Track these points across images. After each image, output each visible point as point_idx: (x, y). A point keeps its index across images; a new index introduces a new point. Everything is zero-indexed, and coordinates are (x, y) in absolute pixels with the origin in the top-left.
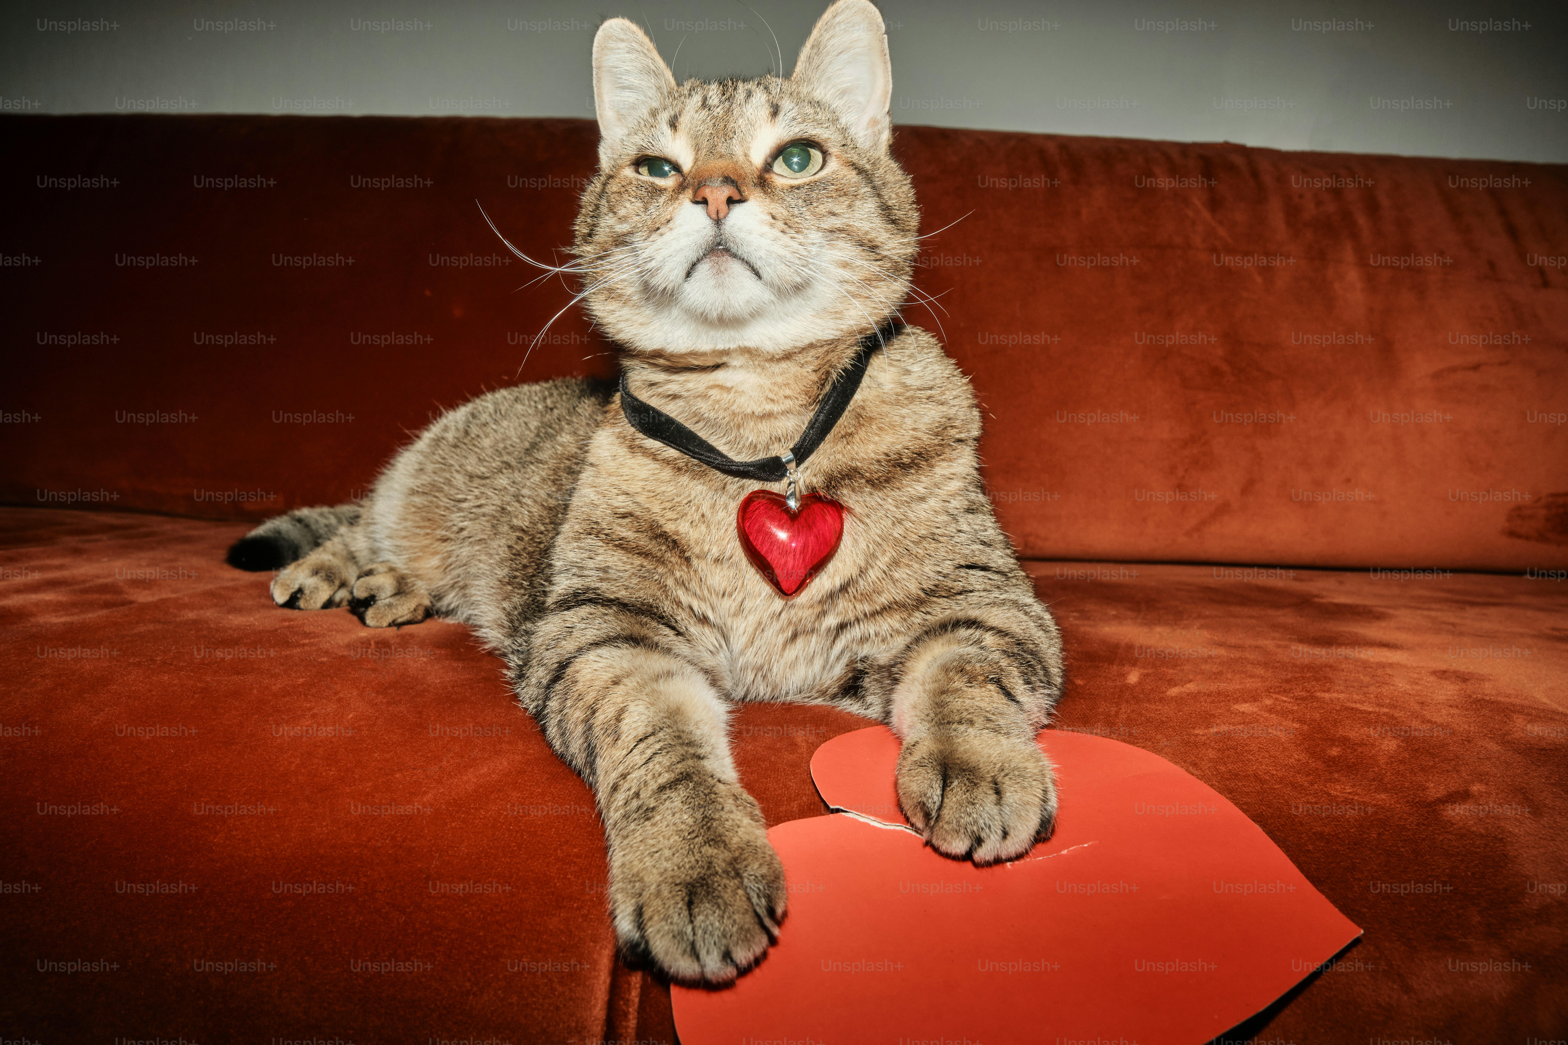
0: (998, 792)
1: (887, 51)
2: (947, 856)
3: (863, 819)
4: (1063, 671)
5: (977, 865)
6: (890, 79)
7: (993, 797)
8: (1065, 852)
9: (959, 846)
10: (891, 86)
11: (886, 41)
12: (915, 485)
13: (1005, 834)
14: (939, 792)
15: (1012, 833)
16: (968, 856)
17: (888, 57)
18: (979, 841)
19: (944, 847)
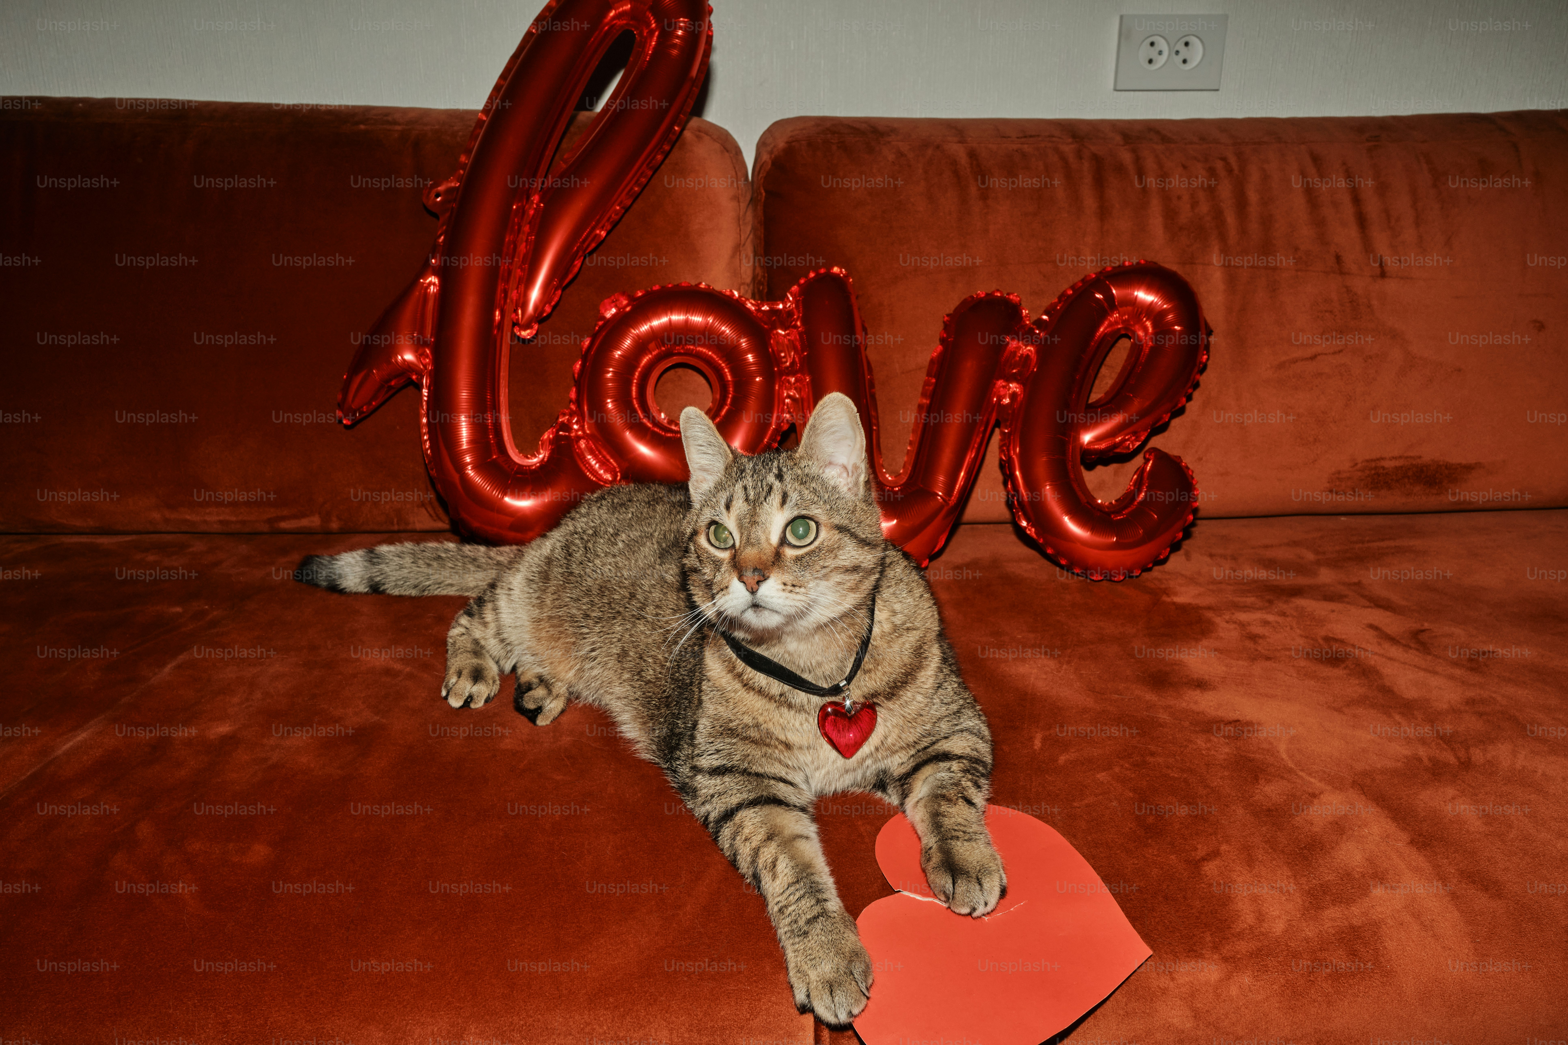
0: (980, 884)
1: (860, 423)
2: (960, 914)
3: (912, 895)
4: (991, 785)
5: (974, 919)
6: (864, 438)
7: (978, 887)
8: (1012, 909)
9: (965, 910)
10: (865, 443)
11: (858, 417)
12: (907, 694)
13: (986, 904)
14: (951, 886)
15: (989, 903)
16: (970, 914)
17: (861, 425)
18: (974, 909)
19: (957, 911)
